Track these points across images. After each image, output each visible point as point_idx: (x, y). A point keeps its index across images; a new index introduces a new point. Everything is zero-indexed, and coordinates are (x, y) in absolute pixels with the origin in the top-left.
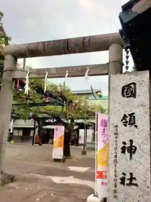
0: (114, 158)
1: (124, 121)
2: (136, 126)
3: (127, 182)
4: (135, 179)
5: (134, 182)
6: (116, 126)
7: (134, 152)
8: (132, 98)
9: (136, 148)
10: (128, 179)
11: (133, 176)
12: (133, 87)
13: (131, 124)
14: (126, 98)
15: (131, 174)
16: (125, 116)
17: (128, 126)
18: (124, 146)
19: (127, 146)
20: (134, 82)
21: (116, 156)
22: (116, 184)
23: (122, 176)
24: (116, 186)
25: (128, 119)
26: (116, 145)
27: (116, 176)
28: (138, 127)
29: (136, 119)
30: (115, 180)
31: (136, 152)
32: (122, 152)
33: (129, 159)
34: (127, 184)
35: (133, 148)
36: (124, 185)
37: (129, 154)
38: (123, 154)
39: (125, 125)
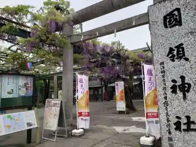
0: (164, 100)
1: (170, 55)
2: (187, 59)
3: (183, 127)
4: (193, 123)
5: (192, 126)
6: (162, 63)
7: (188, 91)
8: (177, 27)
9: (189, 85)
10: (184, 124)
11: (191, 120)
12: (177, 14)
13: (180, 58)
14: (169, 29)
15: (188, 117)
16: (171, 50)
17: (176, 60)
18: (174, 85)
19: (177, 84)
20: (178, 7)
21: (166, 98)
22: (169, 130)
23: (176, 120)
24: (170, 133)
25: (175, 52)
26: (165, 84)
27: (168, 121)
28: (190, 60)
29: (185, 50)
30: (169, 125)
31: (191, 90)
32: (173, 92)
33: (182, 100)
34: (184, 130)
35: (186, 85)
36: (180, 131)
37: (182, 93)
38: (174, 94)
39: (173, 60)
